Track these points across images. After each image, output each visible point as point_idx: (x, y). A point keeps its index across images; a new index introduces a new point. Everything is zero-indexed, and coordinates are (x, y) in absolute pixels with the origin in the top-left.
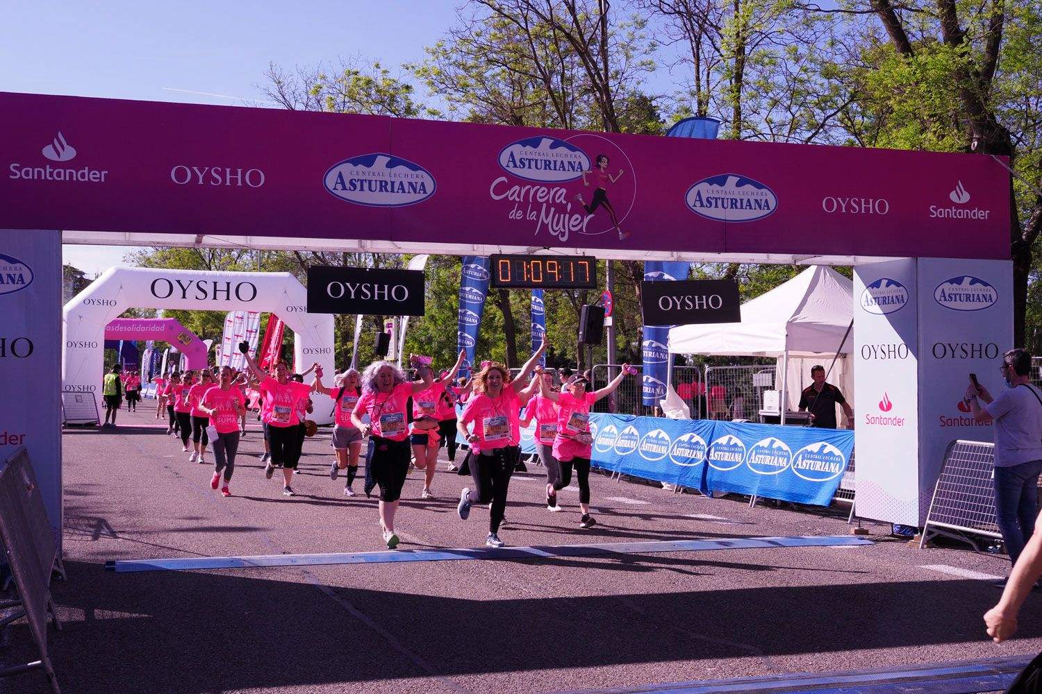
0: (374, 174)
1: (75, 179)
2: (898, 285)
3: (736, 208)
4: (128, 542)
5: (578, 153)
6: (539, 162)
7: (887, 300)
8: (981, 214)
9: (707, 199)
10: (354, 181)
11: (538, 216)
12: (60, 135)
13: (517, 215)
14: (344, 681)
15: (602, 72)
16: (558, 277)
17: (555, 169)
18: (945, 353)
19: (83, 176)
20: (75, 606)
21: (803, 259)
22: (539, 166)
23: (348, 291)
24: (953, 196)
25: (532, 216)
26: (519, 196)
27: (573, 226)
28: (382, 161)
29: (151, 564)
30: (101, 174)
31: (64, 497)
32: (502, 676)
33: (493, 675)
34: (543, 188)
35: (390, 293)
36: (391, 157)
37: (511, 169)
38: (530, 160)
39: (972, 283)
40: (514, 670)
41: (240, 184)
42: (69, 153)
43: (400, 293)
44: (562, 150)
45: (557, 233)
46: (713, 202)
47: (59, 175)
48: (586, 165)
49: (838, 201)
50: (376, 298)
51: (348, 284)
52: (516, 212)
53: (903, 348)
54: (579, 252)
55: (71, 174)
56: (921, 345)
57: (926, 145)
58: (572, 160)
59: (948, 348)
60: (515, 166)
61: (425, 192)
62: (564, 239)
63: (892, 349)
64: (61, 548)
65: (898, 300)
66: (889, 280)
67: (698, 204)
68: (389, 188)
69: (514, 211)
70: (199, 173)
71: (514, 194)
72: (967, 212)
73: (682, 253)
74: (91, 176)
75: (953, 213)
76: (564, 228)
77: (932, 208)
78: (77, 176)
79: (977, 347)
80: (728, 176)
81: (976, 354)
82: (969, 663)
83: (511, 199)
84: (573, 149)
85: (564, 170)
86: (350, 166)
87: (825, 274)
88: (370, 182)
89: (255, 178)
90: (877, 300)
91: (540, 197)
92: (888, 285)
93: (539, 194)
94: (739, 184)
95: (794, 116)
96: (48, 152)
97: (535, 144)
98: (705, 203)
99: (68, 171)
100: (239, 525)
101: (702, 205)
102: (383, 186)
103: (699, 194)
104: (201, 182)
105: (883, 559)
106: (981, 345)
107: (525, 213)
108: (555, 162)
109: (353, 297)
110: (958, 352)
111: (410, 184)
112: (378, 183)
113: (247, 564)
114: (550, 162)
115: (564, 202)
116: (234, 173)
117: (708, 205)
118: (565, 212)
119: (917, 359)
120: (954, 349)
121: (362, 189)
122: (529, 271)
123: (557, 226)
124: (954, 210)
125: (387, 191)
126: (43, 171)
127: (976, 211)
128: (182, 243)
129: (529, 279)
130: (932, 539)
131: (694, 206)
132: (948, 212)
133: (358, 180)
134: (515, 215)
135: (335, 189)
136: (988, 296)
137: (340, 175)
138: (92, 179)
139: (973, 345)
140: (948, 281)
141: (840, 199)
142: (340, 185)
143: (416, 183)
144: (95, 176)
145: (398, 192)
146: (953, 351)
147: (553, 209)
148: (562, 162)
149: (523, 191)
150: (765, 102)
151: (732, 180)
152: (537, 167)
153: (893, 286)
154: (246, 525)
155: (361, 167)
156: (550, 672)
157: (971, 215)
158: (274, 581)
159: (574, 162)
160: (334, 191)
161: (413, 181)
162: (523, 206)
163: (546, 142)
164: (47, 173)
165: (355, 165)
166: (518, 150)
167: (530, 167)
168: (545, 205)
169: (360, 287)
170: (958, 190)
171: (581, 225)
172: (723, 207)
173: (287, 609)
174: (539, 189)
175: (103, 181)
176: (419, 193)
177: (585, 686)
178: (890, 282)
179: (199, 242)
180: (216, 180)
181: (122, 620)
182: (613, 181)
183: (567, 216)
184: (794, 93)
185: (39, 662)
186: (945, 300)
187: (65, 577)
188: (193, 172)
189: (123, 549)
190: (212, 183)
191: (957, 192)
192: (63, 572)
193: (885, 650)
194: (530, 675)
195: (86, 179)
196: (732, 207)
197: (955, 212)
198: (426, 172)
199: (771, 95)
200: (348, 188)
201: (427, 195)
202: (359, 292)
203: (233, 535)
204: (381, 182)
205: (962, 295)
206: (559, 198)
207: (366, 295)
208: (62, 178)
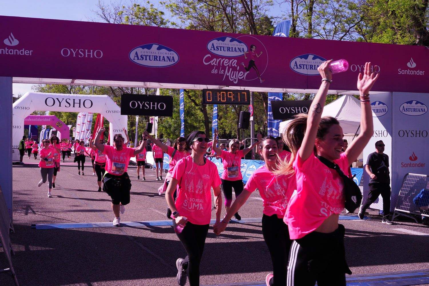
0: (151, 53)
1: (18, 54)
2: (383, 104)
3: (312, 69)
4: (40, 216)
5: (242, 44)
6: (225, 48)
7: (378, 111)
8: (421, 73)
9: (300, 65)
10: (142, 56)
11: (224, 72)
12: (11, 34)
13: (215, 71)
14: (142, 278)
15: (250, 6)
16: (233, 99)
17: (232, 51)
18: (404, 135)
19: (22, 52)
20: (20, 244)
21: (341, 92)
22: (225, 50)
23: (139, 105)
24: (409, 65)
25: (222, 72)
26: (216, 63)
27: (240, 77)
28: (155, 47)
29: (52, 226)
30: (30, 52)
31: (14, 196)
32: (210, 276)
33: (207, 276)
34: (227, 60)
35: (157, 106)
36: (159, 45)
37: (213, 51)
38: (221, 47)
39: (416, 103)
40: (216, 274)
41: (92, 57)
42: (16, 42)
43: (162, 106)
44: (235, 43)
45: (233, 80)
46: (302, 66)
47: (11, 52)
48: (246, 49)
49: (357, 67)
50: (151, 108)
51: (139, 102)
52: (215, 70)
53: (386, 132)
54: (242, 88)
55: (16, 52)
56: (393, 131)
57: (396, 41)
58: (240, 47)
59: (405, 132)
60: (214, 50)
61: (174, 61)
62: (236, 83)
63: (380, 132)
64: (12, 218)
65: (383, 111)
66: (379, 101)
67: (295, 67)
68: (158, 59)
69: (214, 70)
70: (74, 52)
71: (214, 62)
72: (415, 72)
73: (288, 89)
74: (26, 53)
75: (408, 72)
76: (236, 77)
77: (400, 70)
78: (19, 53)
79: (418, 132)
80: (309, 55)
81: (418, 135)
82: (416, 272)
83: (212, 64)
84: (240, 42)
85: (236, 51)
86: (141, 49)
87: (350, 98)
88: (150, 56)
89: (98, 54)
90: (374, 111)
91: (226, 64)
92: (379, 104)
93: (225, 62)
94: (314, 59)
95: (336, 27)
96: (6, 42)
97: (223, 40)
98: (299, 67)
99: (15, 50)
100: (89, 209)
101: (297, 68)
102: (156, 58)
103: (296, 63)
104: (74, 56)
105: (375, 225)
106: (420, 131)
107: (218, 71)
108: (232, 48)
109: (141, 108)
110: (410, 134)
111: (168, 57)
112: (153, 57)
113: (94, 226)
114: (230, 48)
115: (236, 66)
116: (89, 51)
117: (300, 68)
118: (236, 70)
119: (392, 137)
120: (408, 133)
121: (146, 59)
122: (220, 97)
123: (233, 76)
124: (409, 71)
125: (157, 60)
126: (4, 50)
127: (419, 71)
128: (65, 83)
129: (220, 100)
130: (397, 217)
131: (294, 68)
132: (406, 71)
133: (144, 55)
134: (214, 71)
135: (134, 59)
136: (423, 109)
137: (136, 53)
138: (26, 54)
139: (416, 131)
140: (406, 103)
141: (358, 66)
142: (136, 58)
143: (170, 57)
144: (27, 53)
145: (162, 61)
146: (408, 134)
147: (231, 69)
148: (235, 48)
149: (218, 61)
150: (323, 21)
151: (311, 57)
152: (224, 50)
153: (381, 105)
154: (92, 209)
155: (146, 50)
156: (232, 275)
157: (416, 73)
158: (107, 234)
159: (241, 48)
160: (133, 60)
161: (169, 56)
162: (218, 68)
163: (228, 39)
164: (6, 51)
165: (143, 48)
166: (215, 42)
167: (221, 50)
168: (227, 67)
169: (144, 103)
170: (411, 61)
171: (243, 76)
172: (307, 69)
173: (114, 246)
174: (225, 60)
175: (31, 55)
176: (172, 61)
177: (248, 281)
178: (380, 103)
179: (72, 82)
180: (81, 55)
181: (41, 251)
182: (258, 57)
183: (237, 72)
184: (336, 17)
185: (9, 269)
186: (404, 111)
187: (14, 231)
188: (71, 51)
189: (39, 219)
190: (79, 56)
191: (410, 63)
192: (13, 229)
193: (379, 266)
194: (224, 276)
195: (23, 54)
196: (310, 69)
197: (410, 72)
198: (174, 52)
199: (326, 17)
200: (140, 59)
201: (174, 62)
202: (144, 106)
203: (87, 213)
204: (155, 56)
205: (412, 109)
206: (233, 64)
207: (147, 107)
208: (13, 54)
